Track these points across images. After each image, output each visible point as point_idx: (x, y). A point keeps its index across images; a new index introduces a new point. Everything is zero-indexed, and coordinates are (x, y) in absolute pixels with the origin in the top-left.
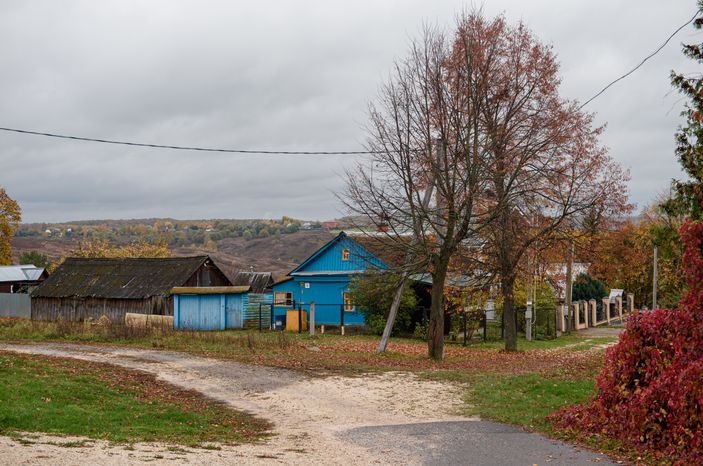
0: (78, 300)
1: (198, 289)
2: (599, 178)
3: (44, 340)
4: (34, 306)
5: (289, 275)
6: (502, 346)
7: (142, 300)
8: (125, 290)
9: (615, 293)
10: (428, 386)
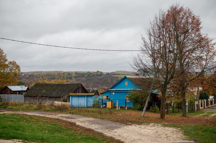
0: (39, 97)
1: (78, 94)
3: (34, 110)
4: (25, 99)
5: (108, 90)
6: (181, 114)
7: (60, 97)
8: (54, 94)
9: (211, 97)
10: (168, 129)
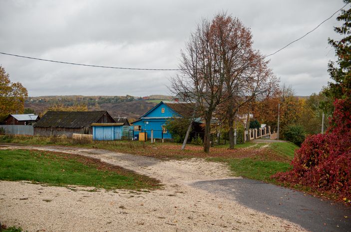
0: (53, 128)
1: (102, 124)
2: (268, 80)
3: (46, 145)
4: (35, 130)
5: (140, 119)
6: (228, 146)
7: (80, 128)
8: (72, 124)
9: (263, 126)
10: (212, 164)
